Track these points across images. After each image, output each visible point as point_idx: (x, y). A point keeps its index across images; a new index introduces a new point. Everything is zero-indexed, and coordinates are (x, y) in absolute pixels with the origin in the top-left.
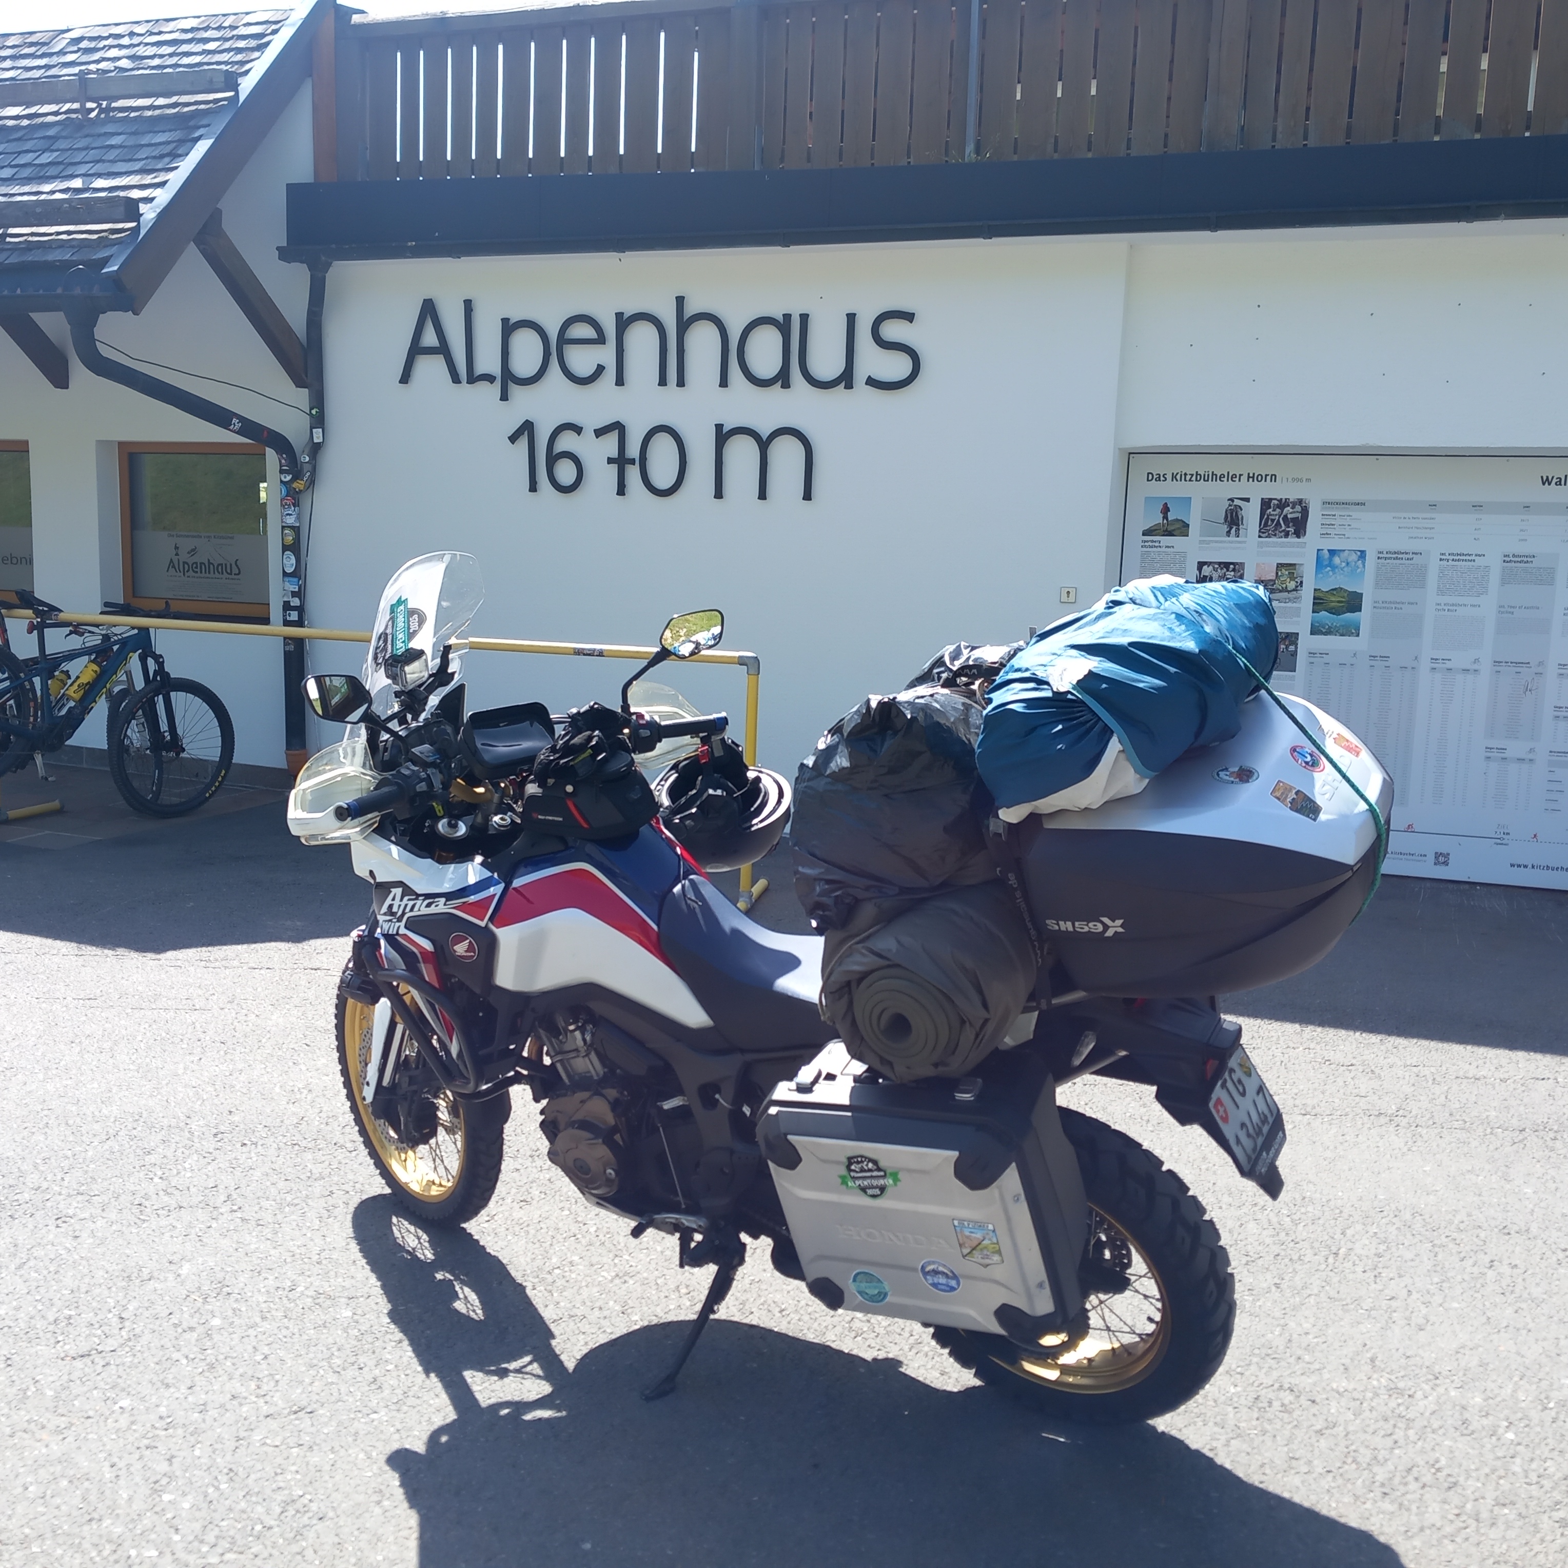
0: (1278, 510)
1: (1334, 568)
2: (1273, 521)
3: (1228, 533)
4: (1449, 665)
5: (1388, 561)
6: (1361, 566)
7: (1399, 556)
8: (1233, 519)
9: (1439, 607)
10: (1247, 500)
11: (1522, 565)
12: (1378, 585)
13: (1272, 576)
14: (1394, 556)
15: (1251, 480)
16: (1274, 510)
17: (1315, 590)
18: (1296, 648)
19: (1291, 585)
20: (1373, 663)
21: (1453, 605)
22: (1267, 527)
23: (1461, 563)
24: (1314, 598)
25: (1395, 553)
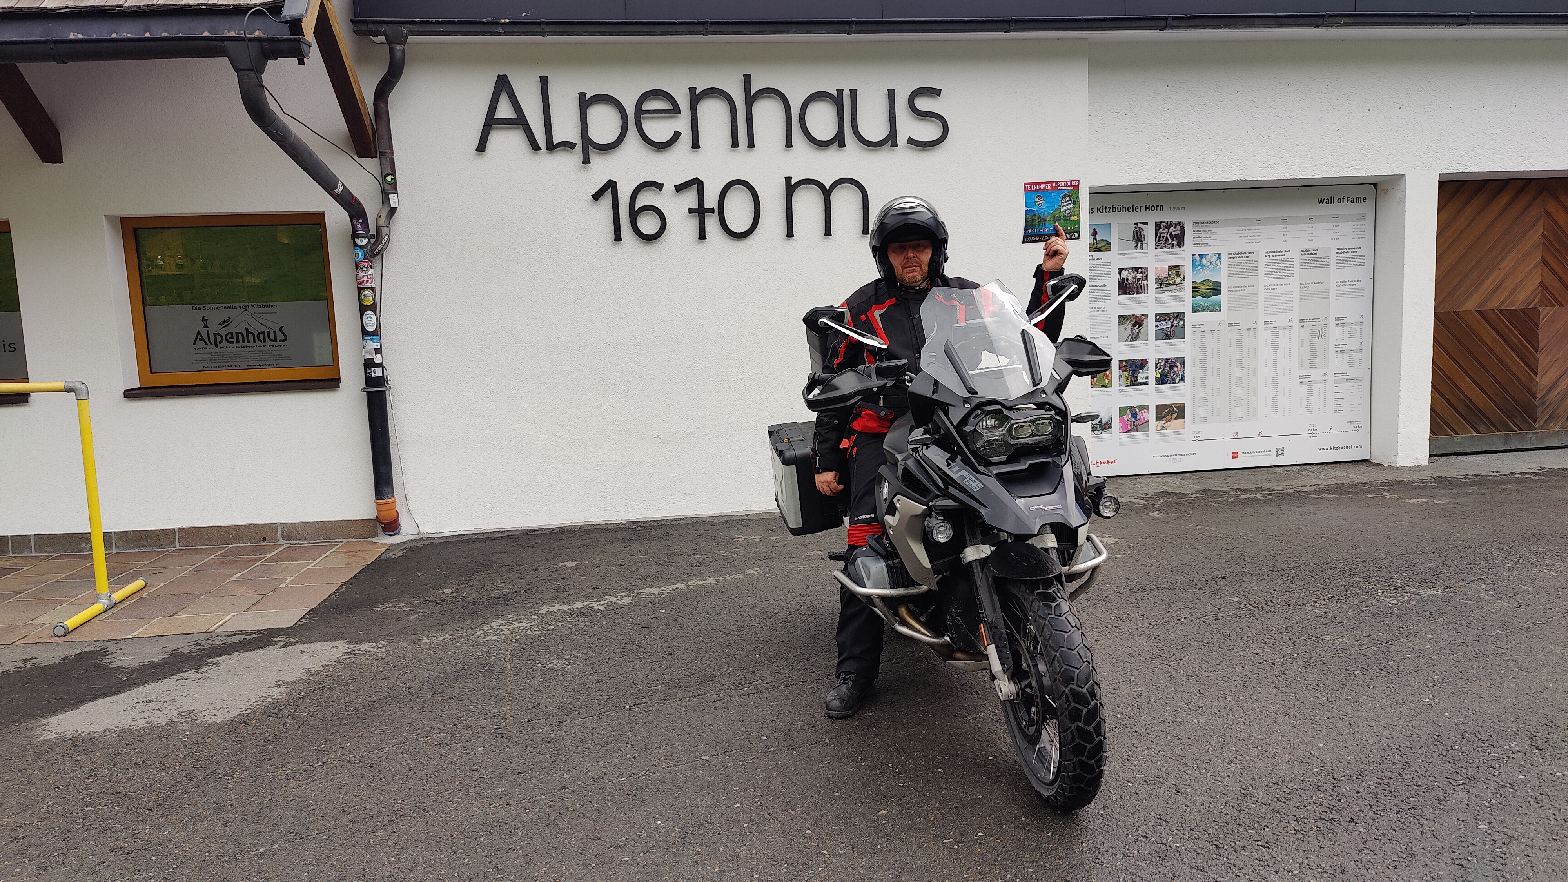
0: (1166, 229)
1: (1203, 266)
2: (1163, 237)
3: (1136, 246)
4: (1275, 324)
5: (1235, 259)
6: (1219, 264)
7: (1241, 255)
8: (1138, 238)
9: (1266, 287)
10: (1146, 224)
11: (1312, 256)
12: (1230, 276)
13: (1165, 275)
14: (1238, 256)
15: (1148, 209)
16: (1164, 230)
17: (1193, 282)
18: (1184, 322)
19: (1178, 280)
20: (1230, 328)
21: (1275, 285)
22: (1161, 242)
23: (1277, 257)
24: (1193, 288)
25: (1239, 254)
